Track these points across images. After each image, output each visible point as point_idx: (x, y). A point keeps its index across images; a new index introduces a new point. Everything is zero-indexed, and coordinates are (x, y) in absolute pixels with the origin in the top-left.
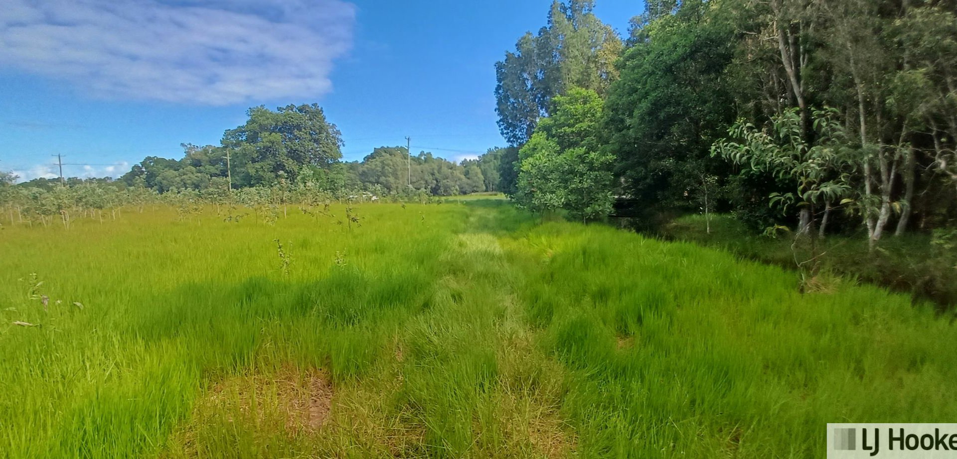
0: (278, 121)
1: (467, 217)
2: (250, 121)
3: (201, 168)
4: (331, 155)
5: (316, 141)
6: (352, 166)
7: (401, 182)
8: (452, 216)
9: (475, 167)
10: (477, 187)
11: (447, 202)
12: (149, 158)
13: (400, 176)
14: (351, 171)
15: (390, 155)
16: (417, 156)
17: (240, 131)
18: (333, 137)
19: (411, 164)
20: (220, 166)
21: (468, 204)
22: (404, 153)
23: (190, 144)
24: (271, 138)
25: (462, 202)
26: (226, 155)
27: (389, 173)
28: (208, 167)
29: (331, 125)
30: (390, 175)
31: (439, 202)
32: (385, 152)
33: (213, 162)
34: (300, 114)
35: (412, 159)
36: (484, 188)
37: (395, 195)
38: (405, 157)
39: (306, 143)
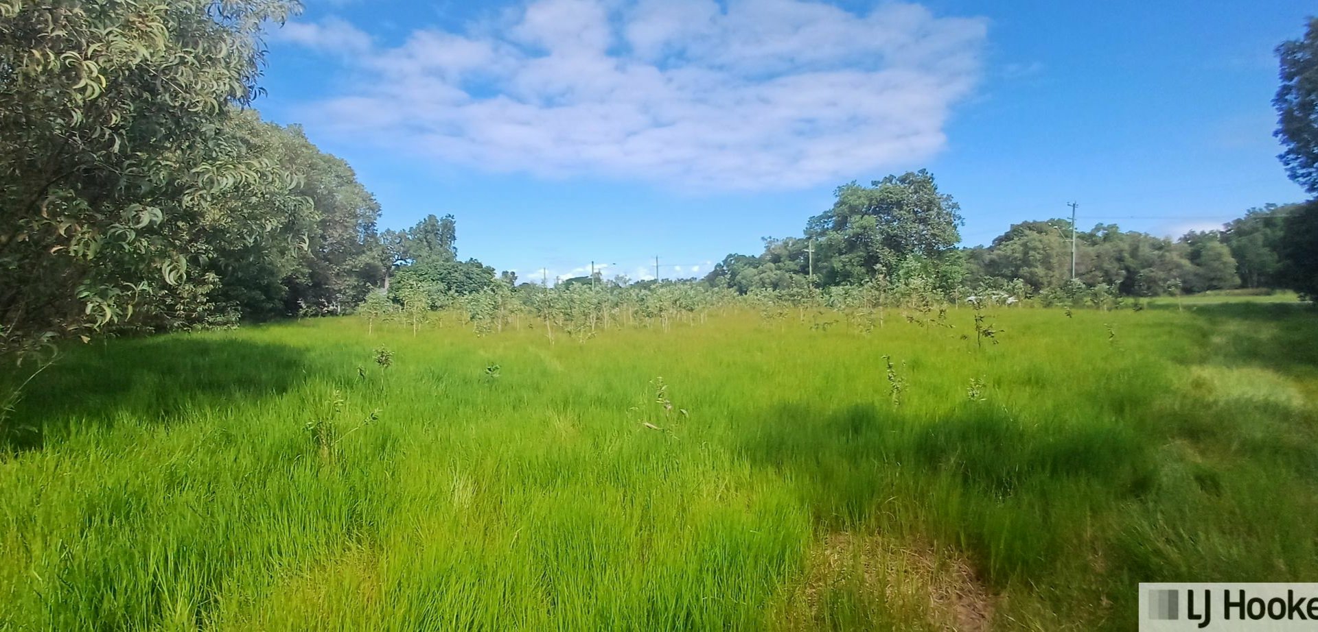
0: (872, 200)
1: (1205, 335)
2: (838, 203)
3: (780, 264)
4: (944, 239)
5: (923, 221)
6: (974, 255)
7: (1057, 273)
8: (1170, 333)
9: (1216, 244)
10: (1220, 279)
11: (1152, 306)
12: (730, 256)
13: (1056, 265)
14: (972, 260)
15: (1040, 232)
16: (1088, 230)
17: (826, 216)
18: (947, 214)
19: (1077, 246)
20: (801, 260)
21: (1203, 311)
22: (1063, 228)
23: (770, 238)
24: (864, 222)
25: (1188, 308)
26: (807, 247)
27: (1036, 260)
28: (787, 262)
29: (945, 196)
30: (1038, 264)
31: (1138, 308)
32: (1030, 229)
33: (793, 257)
34: (902, 186)
35: (1079, 237)
36: (1238, 281)
37: (1047, 296)
38: (1067, 235)
39: (909, 225)
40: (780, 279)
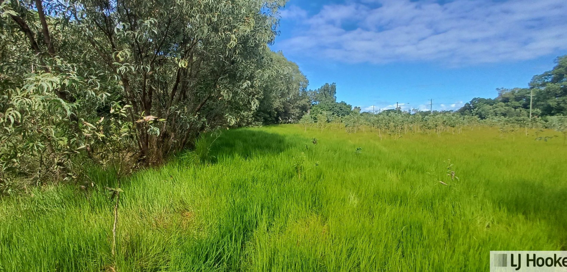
2: (557, 66)
3: (508, 103)
12: (475, 99)
17: (547, 75)
23: (503, 88)
26: (530, 93)
28: (513, 102)
33: (517, 99)
40: (508, 111)
